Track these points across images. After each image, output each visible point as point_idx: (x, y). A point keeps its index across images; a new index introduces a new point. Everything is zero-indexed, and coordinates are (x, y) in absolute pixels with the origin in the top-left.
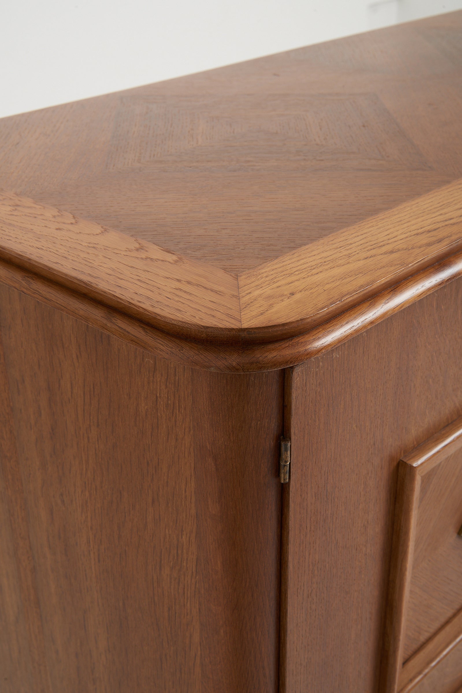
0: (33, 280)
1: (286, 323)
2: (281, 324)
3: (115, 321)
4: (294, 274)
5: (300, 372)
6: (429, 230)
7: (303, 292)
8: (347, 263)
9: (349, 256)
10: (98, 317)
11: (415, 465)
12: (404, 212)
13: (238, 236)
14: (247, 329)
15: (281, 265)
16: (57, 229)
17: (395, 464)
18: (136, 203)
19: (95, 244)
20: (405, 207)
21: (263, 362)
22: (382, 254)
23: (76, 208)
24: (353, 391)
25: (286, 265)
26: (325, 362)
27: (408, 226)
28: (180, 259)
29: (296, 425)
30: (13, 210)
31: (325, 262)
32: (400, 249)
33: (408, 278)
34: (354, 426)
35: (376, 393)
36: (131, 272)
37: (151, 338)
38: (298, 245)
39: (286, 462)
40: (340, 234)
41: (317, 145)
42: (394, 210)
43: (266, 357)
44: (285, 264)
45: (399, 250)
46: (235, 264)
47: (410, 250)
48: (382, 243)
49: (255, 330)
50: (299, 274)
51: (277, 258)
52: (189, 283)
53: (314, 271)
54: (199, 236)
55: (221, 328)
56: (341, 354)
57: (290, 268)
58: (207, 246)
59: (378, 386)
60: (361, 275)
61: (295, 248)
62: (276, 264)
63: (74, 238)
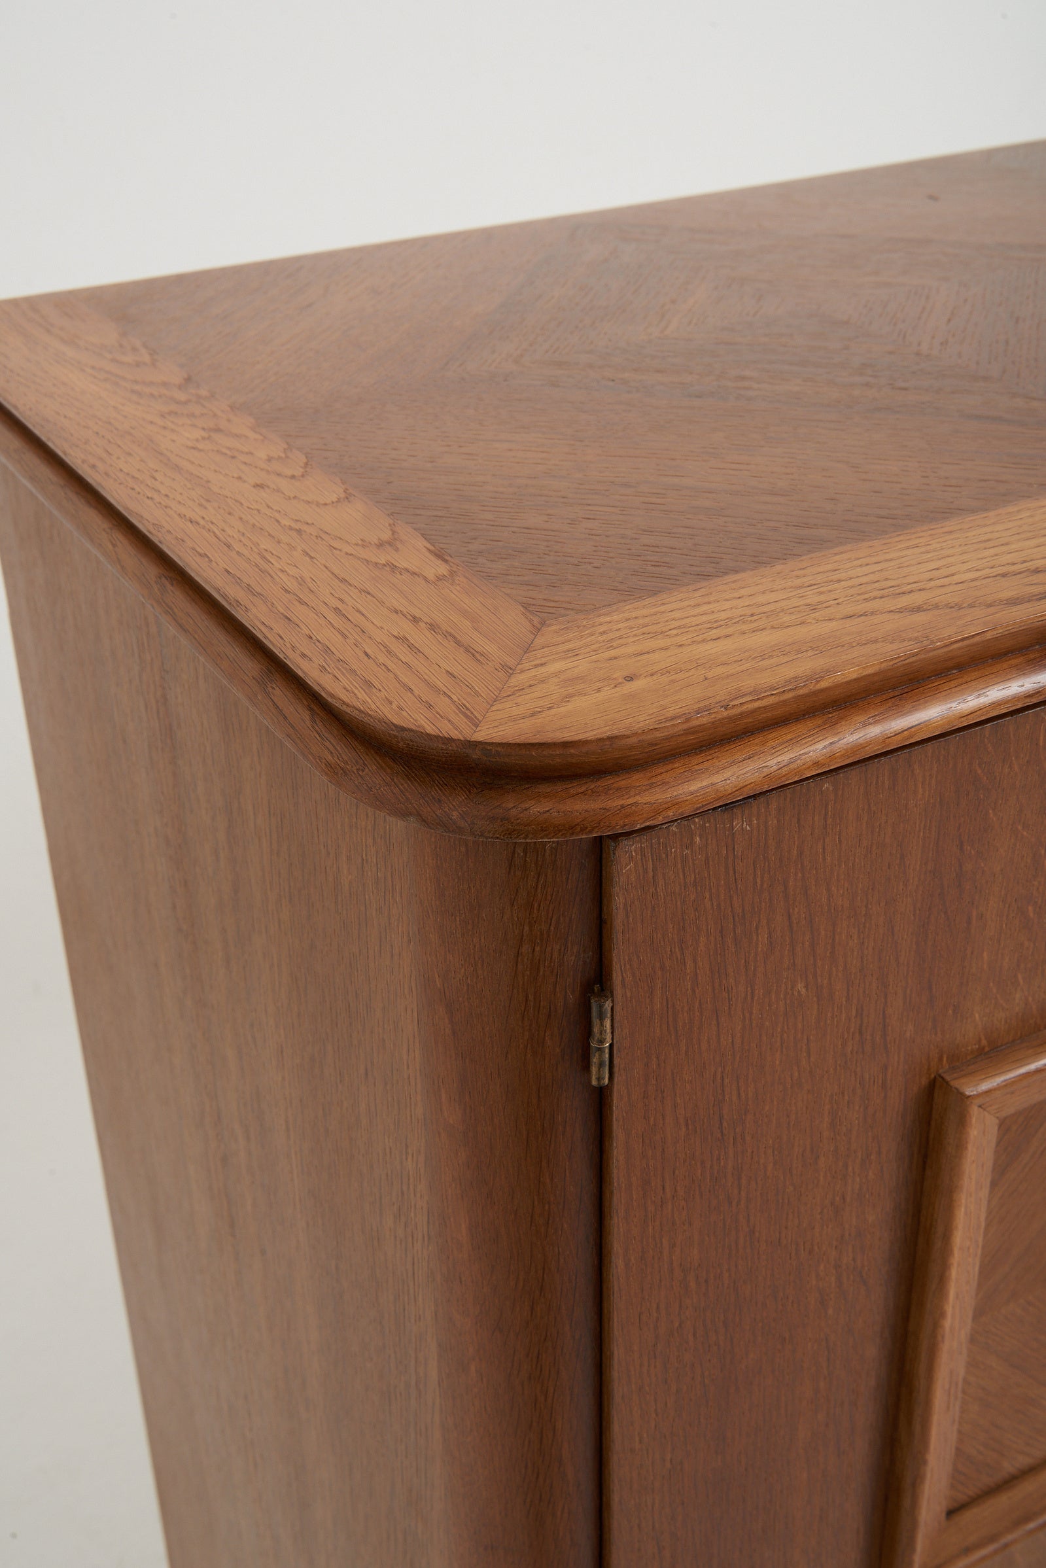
0: (172, 585)
1: (571, 742)
2: (559, 741)
3: (270, 690)
4: (666, 634)
5: (635, 851)
6: (1038, 568)
7: (655, 677)
8: (799, 623)
9: (814, 608)
10: (247, 678)
11: (969, 1091)
12: (1010, 521)
13: (607, 536)
14: (480, 743)
15: (653, 610)
16: (256, 486)
17: (924, 1081)
18: (449, 446)
19: (307, 523)
20: (1019, 511)
21: (518, 819)
22: (892, 611)
23: (325, 445)
24: (794, 909)
25: (663, 612)
26: (710, 837)
27: (996, 555)
28: (452, 573)
29: (628, 966)
30: (203, 438)
31: (752, 615)
32: (940, 604)
33: (949, 673)
34: (799, 985)
35: (865, 920)
36: (333, 592)
37: (317, 736)
38: (721, 571)
39: (602, 1042)
40: (830, 556)
41: (918, 354)
42: (992, 514)
43: (526, 810)
44: (663, 610)
45: (936, 607)
46: (556, 598)
47: (963, 608)
48: (909, 587)
49: (499, 749)
50: (676, 635)
51: (655, 594)
52: (433, 627)
53: (714, 633)
54: (528, 528)
55: (428, 734)
56: (758, 824)
57: (666, 619)
58: (527, 552)
59: (870, 907)
60: (810, 653)
61: (709, 577)
62: (644, 607)
63: (275, 508)
